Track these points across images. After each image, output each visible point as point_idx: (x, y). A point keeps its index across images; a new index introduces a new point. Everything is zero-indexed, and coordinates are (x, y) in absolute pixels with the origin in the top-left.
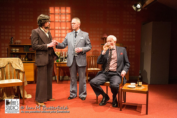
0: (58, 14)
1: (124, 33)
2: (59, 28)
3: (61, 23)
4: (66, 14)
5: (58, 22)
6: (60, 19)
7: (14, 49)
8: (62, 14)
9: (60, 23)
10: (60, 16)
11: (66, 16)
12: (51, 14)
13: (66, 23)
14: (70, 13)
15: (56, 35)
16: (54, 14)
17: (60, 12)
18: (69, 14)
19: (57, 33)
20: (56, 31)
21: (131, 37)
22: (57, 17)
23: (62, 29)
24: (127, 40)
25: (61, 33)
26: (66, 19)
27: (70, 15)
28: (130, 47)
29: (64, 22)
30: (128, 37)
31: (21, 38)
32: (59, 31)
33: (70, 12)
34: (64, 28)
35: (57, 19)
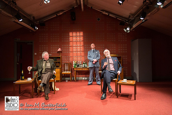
0: (75, 36)
1: (119, 47)
2: (76, 45)
3: (77, 42)
5: (75, 41)
6: (76, 40)
8: (77, 36)
10: (76, 37)
11: (80, 37)
12: (71, 36)
15: (74, 50)
16: (73, 36)
17: (76, 35)
18: (82, 36)
20: (74, 48)
21: (124, 50)
22: (74, 39)
24: (122, 52)
25: (77, 49)
28: (124, 56)
29: (79, 41)
30: (122, 50)
32: (76, 47)
33: (82, 35)
34: (79, 45)
35: (74, 40)
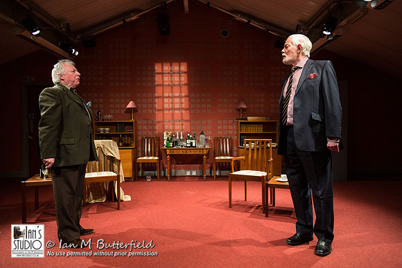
1: (273, 100)
2: (170, 95)
4: (180, 73)
7: (102, 129)
8: (174, 73)
9: (172, 87)
10: (171, 76)
11: (180, 76)
13: (181, 87)
14: (186, 71)
16: (162, 73)
17: (171, 70)
18: (185, 73)
19: (167, 103)
23: (175, 97)
26: (180, 81)
27: (186, 75)
29: (177, 85)
31: (112, 111)
32: (170, 99)
34: (177, 95)
